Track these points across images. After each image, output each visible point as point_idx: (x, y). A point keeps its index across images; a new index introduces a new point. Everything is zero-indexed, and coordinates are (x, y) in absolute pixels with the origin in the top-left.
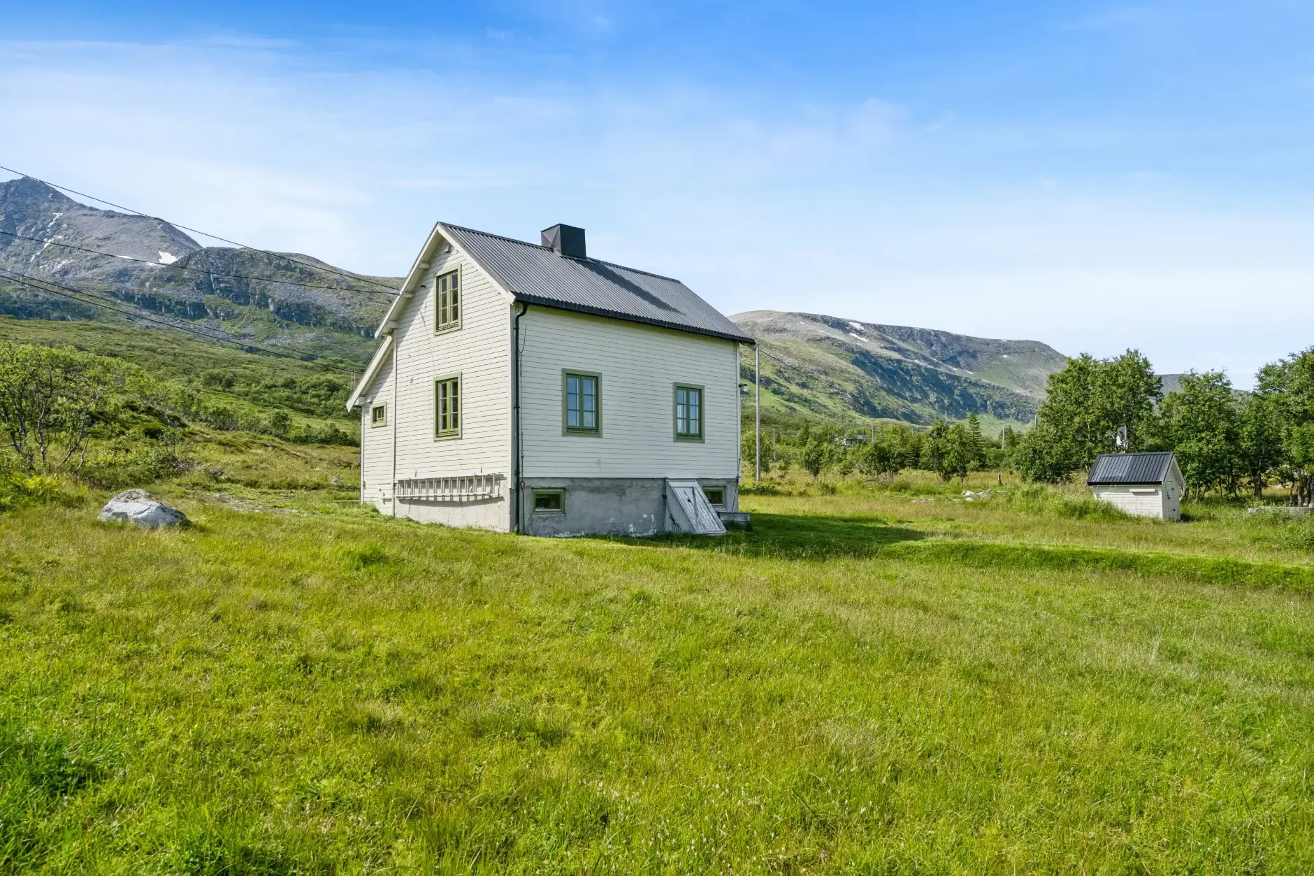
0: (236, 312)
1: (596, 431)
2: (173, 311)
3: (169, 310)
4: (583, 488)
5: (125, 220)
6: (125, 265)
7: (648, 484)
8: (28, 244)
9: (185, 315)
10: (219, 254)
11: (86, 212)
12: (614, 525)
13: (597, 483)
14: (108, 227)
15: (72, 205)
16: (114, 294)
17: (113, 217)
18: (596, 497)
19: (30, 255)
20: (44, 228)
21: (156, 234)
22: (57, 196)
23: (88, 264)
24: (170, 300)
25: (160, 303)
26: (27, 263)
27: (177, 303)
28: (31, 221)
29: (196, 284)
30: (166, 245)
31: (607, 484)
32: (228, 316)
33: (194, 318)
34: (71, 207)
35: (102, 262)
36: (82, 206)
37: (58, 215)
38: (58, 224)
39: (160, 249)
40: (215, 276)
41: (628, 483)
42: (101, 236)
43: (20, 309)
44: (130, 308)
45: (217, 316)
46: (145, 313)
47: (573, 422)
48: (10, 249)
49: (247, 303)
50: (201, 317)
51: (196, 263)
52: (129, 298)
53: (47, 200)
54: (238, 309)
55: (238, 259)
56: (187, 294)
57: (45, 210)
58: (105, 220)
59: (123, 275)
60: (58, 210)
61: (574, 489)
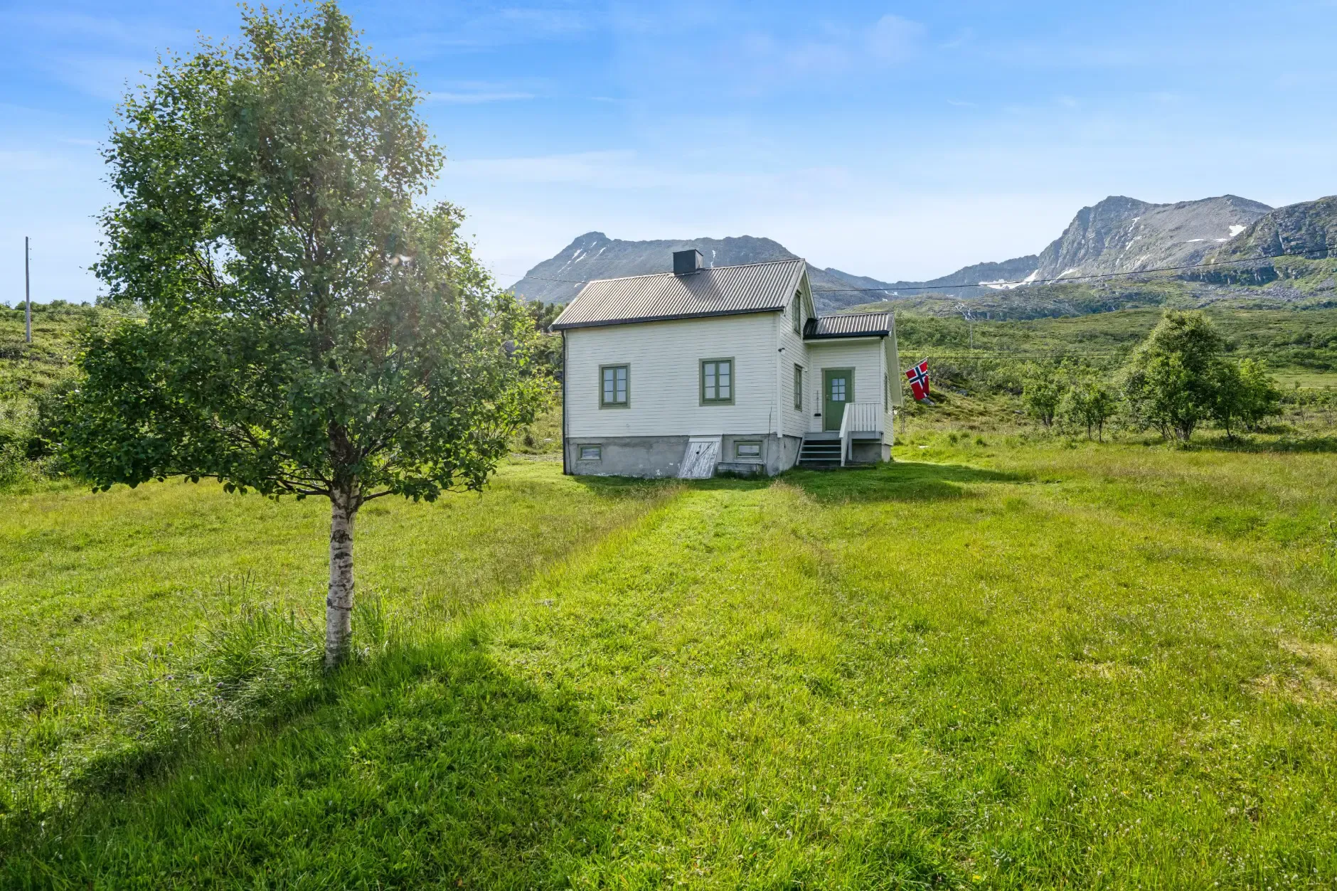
0: (1312, 267)
1: (625, 405)
2: (1239, 280)
3: (1235, 280)
4: (615, 444)
5: (1195, 207)
6: (1196, 248)
7: (673, 440)
8: (1113, 252)
9: (1252, 282)
10: (1287, 212)
11: (1162, 209)
12: (643, 470)
13: (628, 440)
14: (1178, 219)
15: (1148, 207)
16: (1181, 277)
17: (1184, 207)
18: (627, 450)
19: (1116, 259)
20: (1126, 234)
21: (1226, 212)
22: (1135, 204)
23: (1163, 255)
24: (1235, 271)
25: (1225, 276)
26: (1114, 265)
27: (1243, 272)
28: (1115, 231)
29: (1263, 249)
30: (1236, 218)
31: (634, 441)
32: (1301, 274)
33: (1261, 284)
34: (1146, 209)
35: (1175, 250)
36: (1156, 206)
37: (1136, 220)
38: (1137, 228)
39: (1230, 224)
40: (1285, 235)
41: (654, 440)
42: (1173, 227)
43: (1102, 306)
44: (1195, 285)
45: (1288, 276)
46: (1211, 287)
47: (609, 398)
48: (1100, 258)
49: (1324, 256)
50: (1270, 280)
51: (1262, 229)
52: (1194, 277)
53: (1127, 209)
54: (1313, 264)
55: (1311, 212)
56: (1253, 262)
57: (1125, 219)
58: (1176, 212)
59: (1196, 255)
60: (1136, 216)
61: (608, 444)
